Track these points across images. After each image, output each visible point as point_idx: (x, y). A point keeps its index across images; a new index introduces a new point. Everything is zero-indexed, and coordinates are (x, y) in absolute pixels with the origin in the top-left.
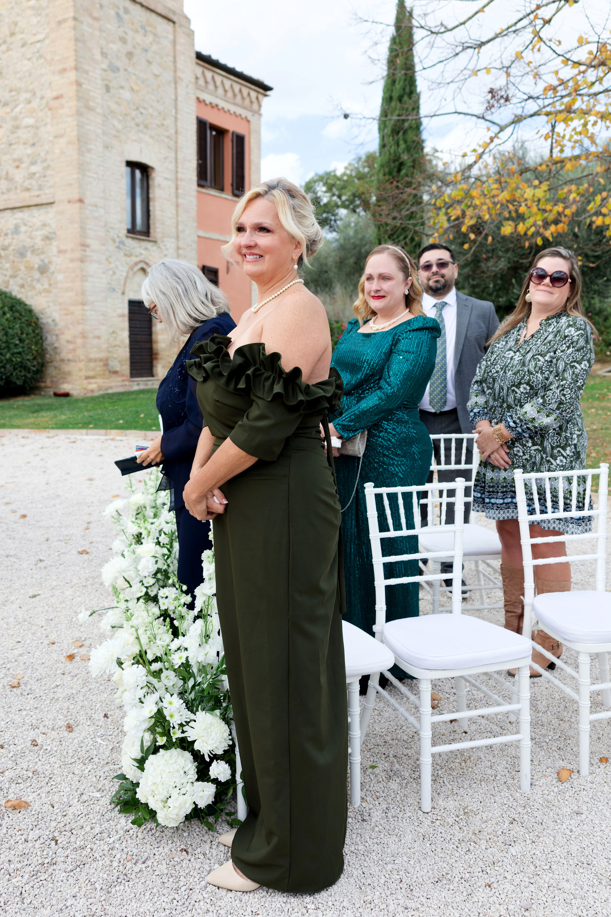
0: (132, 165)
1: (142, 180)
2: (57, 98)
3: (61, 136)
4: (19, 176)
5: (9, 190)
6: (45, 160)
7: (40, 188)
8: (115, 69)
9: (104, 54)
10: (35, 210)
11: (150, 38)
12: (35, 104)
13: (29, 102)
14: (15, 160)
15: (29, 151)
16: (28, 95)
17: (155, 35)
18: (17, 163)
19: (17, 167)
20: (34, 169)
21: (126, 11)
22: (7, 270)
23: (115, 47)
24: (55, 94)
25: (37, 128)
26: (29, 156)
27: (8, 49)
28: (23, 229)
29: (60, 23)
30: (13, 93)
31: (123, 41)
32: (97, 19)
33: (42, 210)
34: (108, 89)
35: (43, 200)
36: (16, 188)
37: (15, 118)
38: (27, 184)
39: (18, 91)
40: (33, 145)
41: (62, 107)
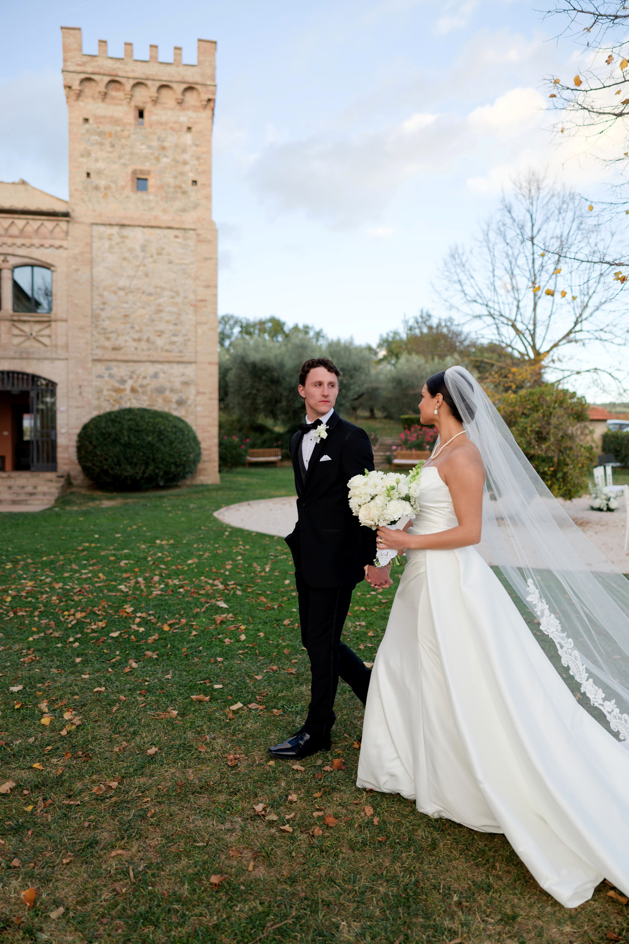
2: (201, 301)
3: (204, 324)
4: (160, 341)
5: (149, 349)
6: (186, 335)
7: (181, 351)
10: (175, 365)
12: (178, 300)
13: (173, 297)
14: (156, 331)
16: (173, 294)
18: (159, 333)
19: (159, 336)
22: (144, 401)
24: (199, 298)
25: (180, 315)
26: (171, 331)
28: (162, 375)
29: (206, 259)
30: (158, 290)
35: (186, 359)
36: (157, 349)
37: (159, 305)
38: (168, 347)
39: (163, 289)
40: (176, 324)
41: (206, 307)
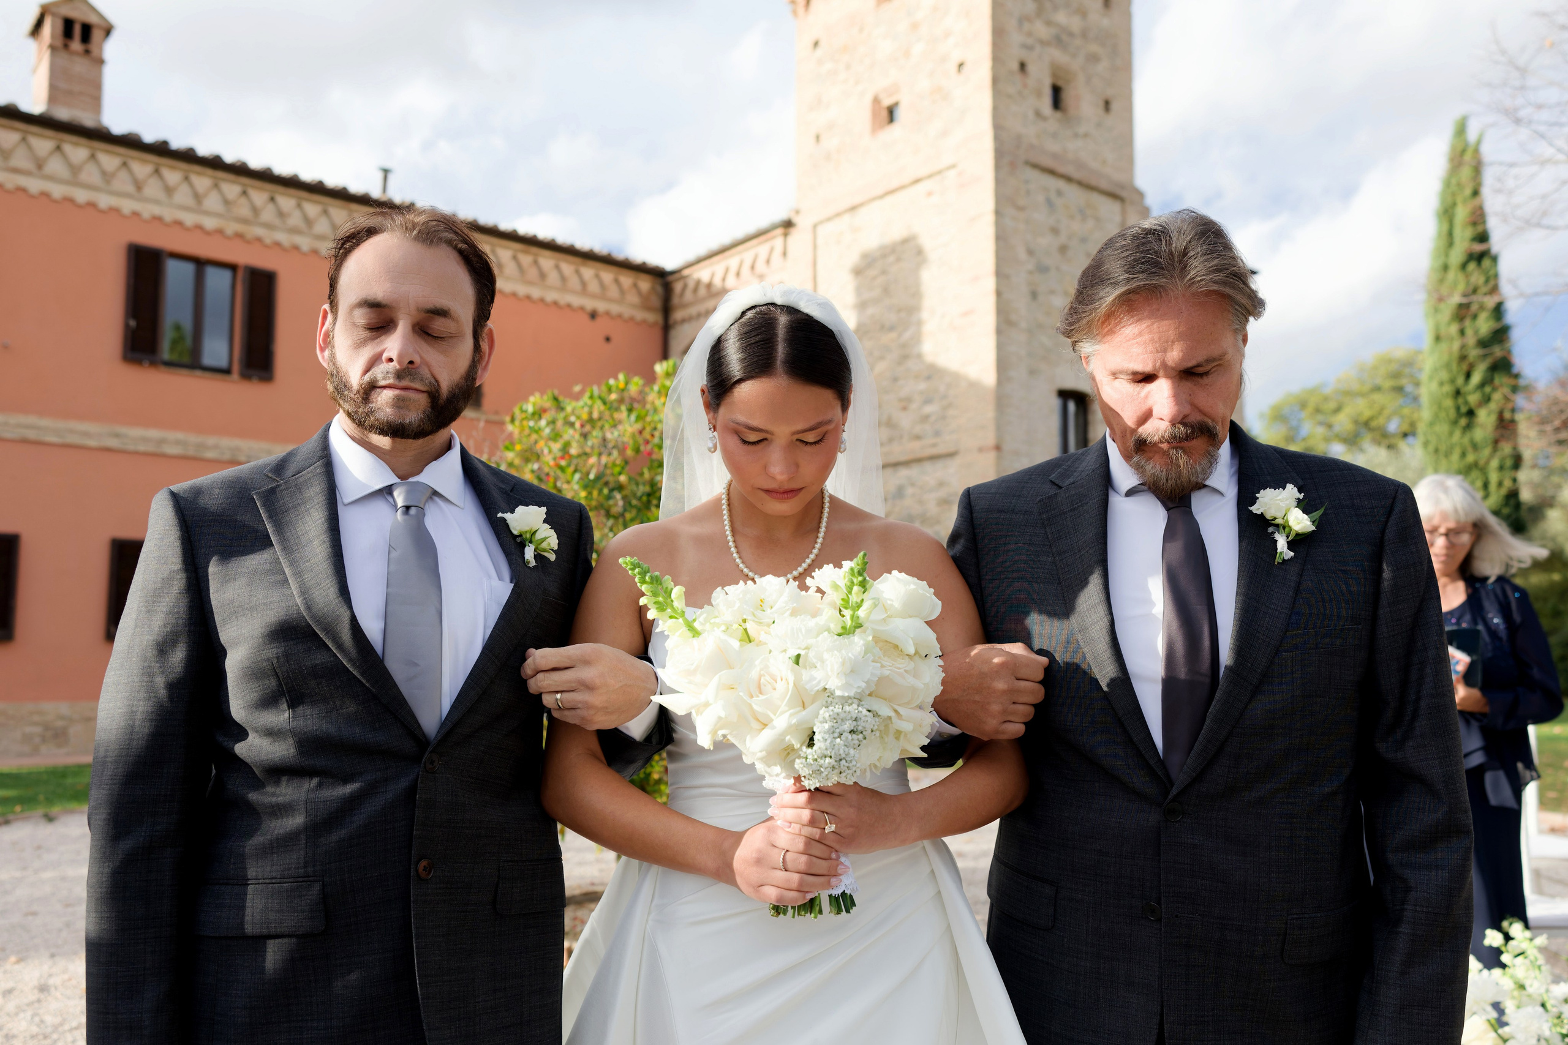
0: (1065, 395)
1: (1077, 414)
2: (966, 314)
4: (905, 421)
5: (890, 441)
6: (945, 397)
7: (937, 434)
8: (1042, 269)
9: (1030, 252)
10: (928, 466)
11: (1090, 223)
14: (901, 400)
15: (922, 386)
17: (1098, 220)
19: (905, 409)
20: (928, 409)
21: (1059, 193)
23: (1045, 241)
24: (963, 309)
26: (921, 394)
27: (898, 260)
28: (909, 491)
29: (973, 220)
30: (903, 314)
31: (1055, 231)
32: (1021, 209)
33: (940, 464)
34: (1034, 295)
35: (941, 449)
36: (901, 437)
37: (904, 346)
38: (918, 429)
40: (929, 378)
41: (972, 325)
